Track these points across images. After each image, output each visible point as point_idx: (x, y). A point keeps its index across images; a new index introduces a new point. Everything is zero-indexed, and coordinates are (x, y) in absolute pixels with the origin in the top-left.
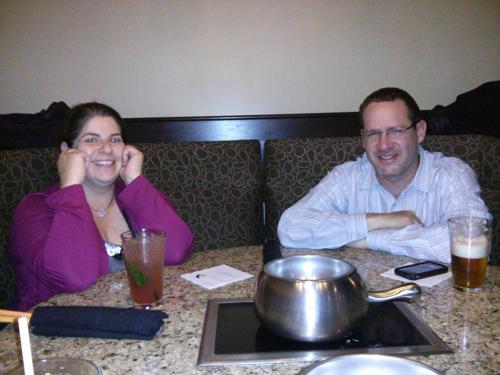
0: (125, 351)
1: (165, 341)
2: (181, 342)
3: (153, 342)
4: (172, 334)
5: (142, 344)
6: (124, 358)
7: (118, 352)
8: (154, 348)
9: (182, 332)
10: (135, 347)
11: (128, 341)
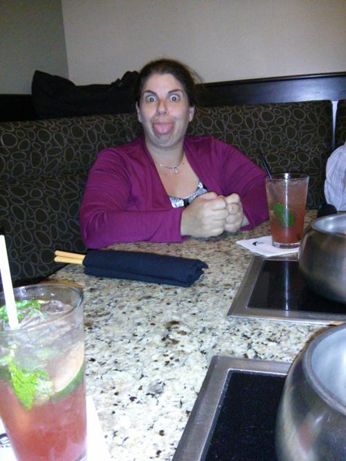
0: (161, 295)
1: (201, 290)
2: (217, 292)
3: (189, 290)
4: (210, 284)
5: (179, 290)
6: (159, 301)
7: (156, 295)
8: (189, 295)
9: (221, 283)
10: (172, 292)
11: (166, 286)
